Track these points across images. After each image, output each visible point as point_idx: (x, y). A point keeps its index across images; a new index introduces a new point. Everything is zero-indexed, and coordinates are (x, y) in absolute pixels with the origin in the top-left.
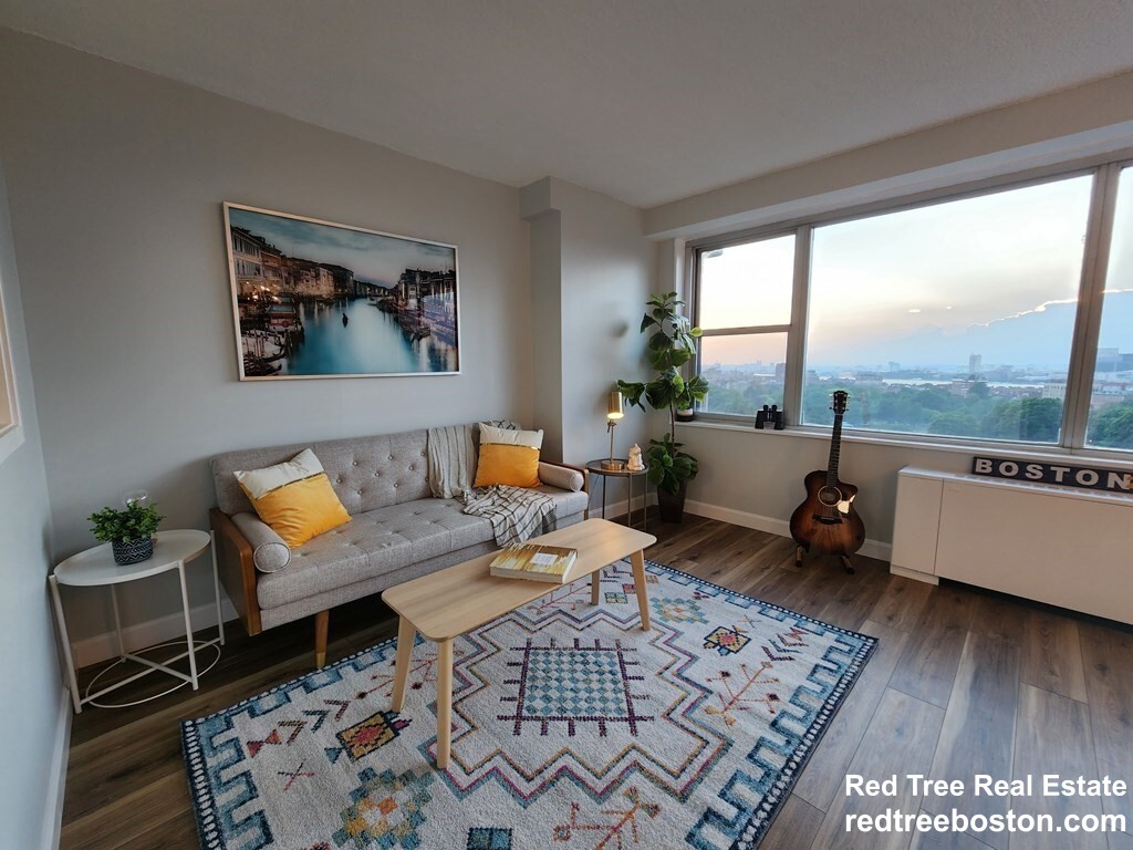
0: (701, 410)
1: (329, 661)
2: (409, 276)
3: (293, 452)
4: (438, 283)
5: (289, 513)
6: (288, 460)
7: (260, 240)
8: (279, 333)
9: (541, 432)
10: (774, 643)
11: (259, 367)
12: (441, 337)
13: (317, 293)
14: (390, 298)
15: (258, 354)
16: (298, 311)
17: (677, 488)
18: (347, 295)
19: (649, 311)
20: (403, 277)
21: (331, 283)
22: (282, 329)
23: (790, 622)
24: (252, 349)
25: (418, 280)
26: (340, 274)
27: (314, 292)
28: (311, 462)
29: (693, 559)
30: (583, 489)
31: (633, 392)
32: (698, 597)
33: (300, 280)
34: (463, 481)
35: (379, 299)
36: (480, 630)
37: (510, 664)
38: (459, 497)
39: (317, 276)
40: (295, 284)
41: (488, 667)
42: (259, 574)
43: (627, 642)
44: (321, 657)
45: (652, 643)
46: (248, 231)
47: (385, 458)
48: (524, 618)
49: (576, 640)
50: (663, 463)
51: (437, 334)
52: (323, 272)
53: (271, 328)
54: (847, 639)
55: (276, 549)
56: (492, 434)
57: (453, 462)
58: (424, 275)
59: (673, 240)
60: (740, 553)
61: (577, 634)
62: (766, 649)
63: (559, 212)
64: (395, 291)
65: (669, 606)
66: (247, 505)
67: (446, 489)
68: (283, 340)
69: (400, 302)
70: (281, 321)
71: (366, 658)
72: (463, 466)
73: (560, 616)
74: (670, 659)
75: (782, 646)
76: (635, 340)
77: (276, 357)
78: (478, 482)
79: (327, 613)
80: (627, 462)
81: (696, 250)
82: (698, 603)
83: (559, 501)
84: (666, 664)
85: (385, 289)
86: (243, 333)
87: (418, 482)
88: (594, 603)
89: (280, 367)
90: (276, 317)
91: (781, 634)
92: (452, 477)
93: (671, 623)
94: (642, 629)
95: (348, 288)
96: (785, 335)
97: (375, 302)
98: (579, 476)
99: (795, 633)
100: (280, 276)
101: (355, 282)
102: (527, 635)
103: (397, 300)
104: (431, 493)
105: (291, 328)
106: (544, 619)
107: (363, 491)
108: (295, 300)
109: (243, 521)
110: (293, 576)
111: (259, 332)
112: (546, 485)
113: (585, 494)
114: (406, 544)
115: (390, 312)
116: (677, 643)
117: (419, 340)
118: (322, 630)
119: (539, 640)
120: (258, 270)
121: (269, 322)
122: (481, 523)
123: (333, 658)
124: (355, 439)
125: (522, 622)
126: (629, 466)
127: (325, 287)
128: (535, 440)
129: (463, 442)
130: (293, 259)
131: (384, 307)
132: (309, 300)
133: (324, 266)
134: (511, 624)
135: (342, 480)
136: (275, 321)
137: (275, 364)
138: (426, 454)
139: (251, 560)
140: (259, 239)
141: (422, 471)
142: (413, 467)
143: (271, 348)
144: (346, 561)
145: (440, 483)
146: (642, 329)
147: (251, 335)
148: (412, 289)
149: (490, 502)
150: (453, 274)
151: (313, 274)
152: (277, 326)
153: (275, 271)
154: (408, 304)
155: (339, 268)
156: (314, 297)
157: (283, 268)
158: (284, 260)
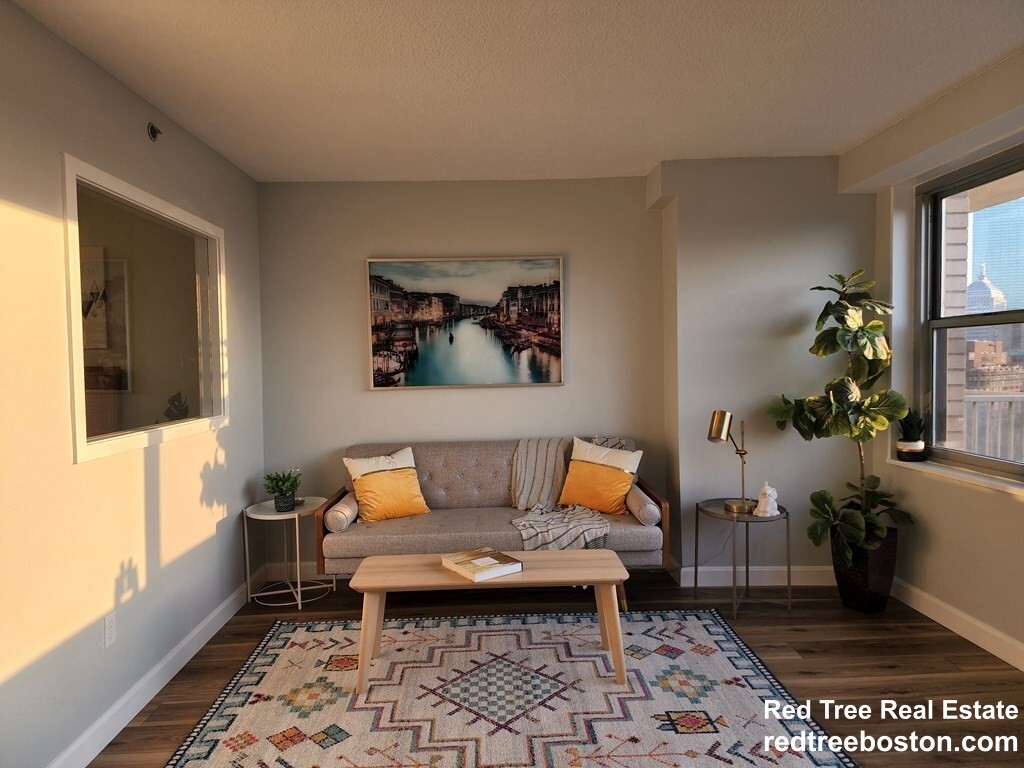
2: (511, 293)
3: (399, 448)
4: (541, 296)
8: (401, 352)
9: (639, 453)
11: (384, 380)
12: (542, 347)
13: (430, 318)
14: (492, 315)
15: (384, 370)
16: (414, 334)
18: (454, 316)
20: (505, 294)
21: (441, 309)
22: (402, 349)
24: (380, 366)
25: (520, 295)
26: (448, 300)
27: (427, 317)
30: (658, 525)
32: (731, 682)
33: (417, 309)
35: (482, 317)
37: (472, 661)
39: (430, 305)
40: (413, 312)
41: (456, 656)
42: (326, 532)
43: (586, 684)
45: (608, 694)
46: (381, 277)
47: (473, 462)
49: (544, 667)
51: (538, 345)
52: (435, 300)
53: (394, 349)
57: (539, 475)
58: (526, 290)
61: (552, 663)
64: (497, 309)
65: (681, 677)
67: (523, 501)
68: (402, 358)
69: (501, 318)
70: (401, 343)
73: (561, 646)
74: (603, 709)
77: (397, 372)
82: (720, 687)
83: (614, 530)
84: (592, 710)
85: (487, 308)
86: (374, 354)
87: (501, 490)
89: (399, 380)
90: (398, 341)
93: (655, 688)
95: (455, 310)
97: (478, 321)
98: (654, 508)
100: (402, 308)
101: (461, 305)
102: (513, 649)
103: (499, 317)
104: (510, 502)
105: (409, 348)
106: (544, 644)
108: (412, 325)
111: (386, 353)
115: (491, 329)
116: (632, 703)
119: (516, 655)
120: (387, 305)
121: (393, 344)
125: (523, 638)
127: (435, 312)
129: (555, 455)
130: (412, 293)
131: (485, 325)
132: (423, 325)
133: (436, 295)
134: (512, 638)
135: (432, 477)
136: (397, 344)
137: (396, 377)
138: (511, 464)
140: (389, 281)
142: (497, 475)
143: (394, 365)
147: (379, 355)
148: (514, 305)
150: (557, 284)
151: (427, 302)
152: (399, 347)
153: (399, 305)
154: (509, 319)
155: (448, 295)
156: (427, 322)
157: (404, 301)
158: (406, 295)
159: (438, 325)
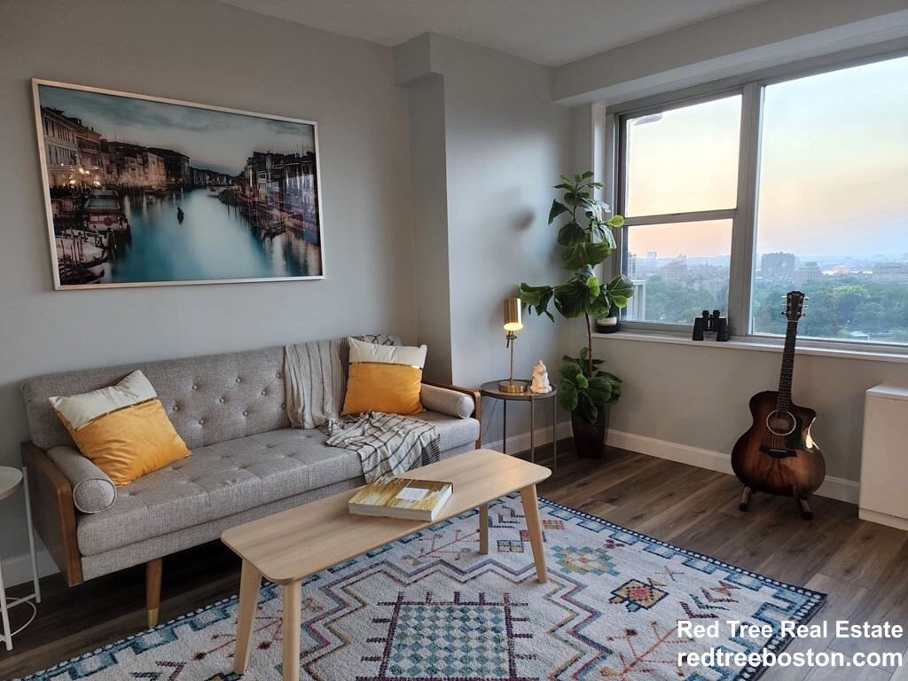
0: (629, 318)
1: (163, 619)
2: (258, 160)
3: (119, 374)
4: (294, 168)
5: (116, 445)
6: (114, 383)
7: (75, 123)
8: (101, 232)
9: (424, 348)
10: (696, 599)
11: (77, 273)
12: (299, 232)
13: (146, 183)
14: (236, 187)
15: (76, 258)
16: (123, 206)
17: (595, 414)
18: (181, 184)
19: (559, 196)
20: (251, 161)
21: (162, 171)
22: (104, 227)
23: (721, 574)
24: (68, 252)
25: (269, 165)
26: (172, 160)
27: (141, 182)
28: (141, 387)
29: (611, 501)
30: (473, 416)
31: (537, 298)
32: (610, 545)
33: (124, 168)
34: (328, 408)
35: (222, 189)
36: (344, 583)
37: (376, 621)
38: (322, 426)
39: (145, 163)
40: (119, 173)
41: (349, 624)
42: (79, 515)
43: (517, 595)
44: (153, 614)
45: (548, 597)
46: (59, 112)
47: (232, 381)
48: (398, 569)
49: (457, 594)
50: (577, 384)
51: (293, 230)
52: (152, 158)
53: (91, 226)
54: (789, 595)
55: (100, 486)
56: (365, 351)
57: (317, 385)
58: (277, 158)
59: (590, 104)
60: (671, 495)
61: (458, 587)
62: (685, 606)
63: (442, 76)
64: (241, 179)
65: (574, 556)
66: (65, 437)
67: (308, 418)
68: (105, 241)
69: (248, 193)
70: (102, 218)
71: (205, 616)
72: (328, 389)
73: (440, 567)
74: (567, 615)
75: (705, 601)
76: (543, 233)
77: (97, 262)
78: (347, 409)
79: (160, 562)
80: (530, 383)
81: (619, 118)
82: (610, 552)
83: (443, 430)
84: (561, 620)
85: (228, 177)
86: (57, 234)
87: (273, 409)
88: (483, 552)
89: (102, 273)
90: (97, 213)
91: (707, 589)
92: (313, 402)
93: (574, 575)
94: (538, 581)
95: (183, 177)
96: (730, 222)
97: (216, 193)
98: (468, 400)
99: (724, 587)
100: (100, 165)
101: (192, 169)
102: (400, 588)
103: (244, 190)
104: (289, 421)
105: (114, 226)
106: (422, 570)
107: (205, 421)
108: (119, 193)
109: (60, 455)
110: (120, 517)
111: (76, 232)
112: (429, 410)
113: (475, 422)
114: (254, 481)
115: (235, 204)
116: (578, 597)
117: (272, 238)
118: (155, 581)
119: (412, 594)
120: (74, 158)
121: (88, 220)
122: (346, 455)
123: (168, 617)
124: (195, 358)
125: (394, 573)
126: (533, 388)
127: (154, 176)
128: (416, 358)
129: (328, 361)
130: (115, 144)
131: (227, 199)
132: (136, 193)
133: (153, 151)
134: (381, 577)
135: (180, 407)
136: (95, 218)
137: (97, 270)
138: (282, 375)
139: (70, 499)
140: (75, 120)
141: (277, 398)
142: (267, 391)
143: (91, 251)
144: (182, 500)
145: (300, 411)
146: (551, 220)
147: (67, 236)
148: (263, 177)
149: (359, 432)
150: (312, 156)
151: (140, 160)
152: (98, 223)
153: (94, 159)
154: (257, 194)
155: (171, 152)
156: (142, 188)
157: (103, 155)
158: (104, 146)
159: (159, 194)
